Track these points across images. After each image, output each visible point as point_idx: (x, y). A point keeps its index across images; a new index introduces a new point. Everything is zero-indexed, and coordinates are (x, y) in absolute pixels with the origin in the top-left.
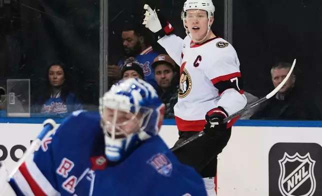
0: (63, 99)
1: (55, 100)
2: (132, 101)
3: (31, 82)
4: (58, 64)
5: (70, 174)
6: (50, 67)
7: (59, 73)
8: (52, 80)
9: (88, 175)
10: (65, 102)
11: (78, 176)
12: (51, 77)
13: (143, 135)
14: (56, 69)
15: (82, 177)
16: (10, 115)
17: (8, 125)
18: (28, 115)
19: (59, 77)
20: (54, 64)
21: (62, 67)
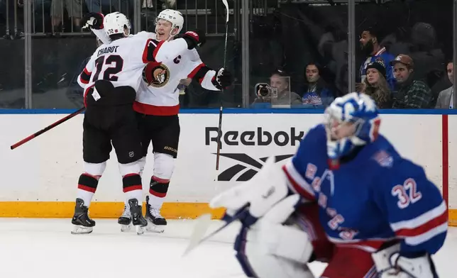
0: (318, 93)
1: (311, 94)
2: (343, 112)
3: (291, 79)
4: (313, 64)
5: (316, 176)
6: (307, 66)
7: (313, 71)
8: (308, 77)
9: (328, 175)
10: (320, 96)
11: (320, 176)
12: (308, 74)
13: (356, 141)
14: (312, 67)
15: (323, 177)
16: (274, 106)
17: (272, 115)
18: (288, 106)
19: (315, 74)
20: (310, 64)
21: (317, 66)
